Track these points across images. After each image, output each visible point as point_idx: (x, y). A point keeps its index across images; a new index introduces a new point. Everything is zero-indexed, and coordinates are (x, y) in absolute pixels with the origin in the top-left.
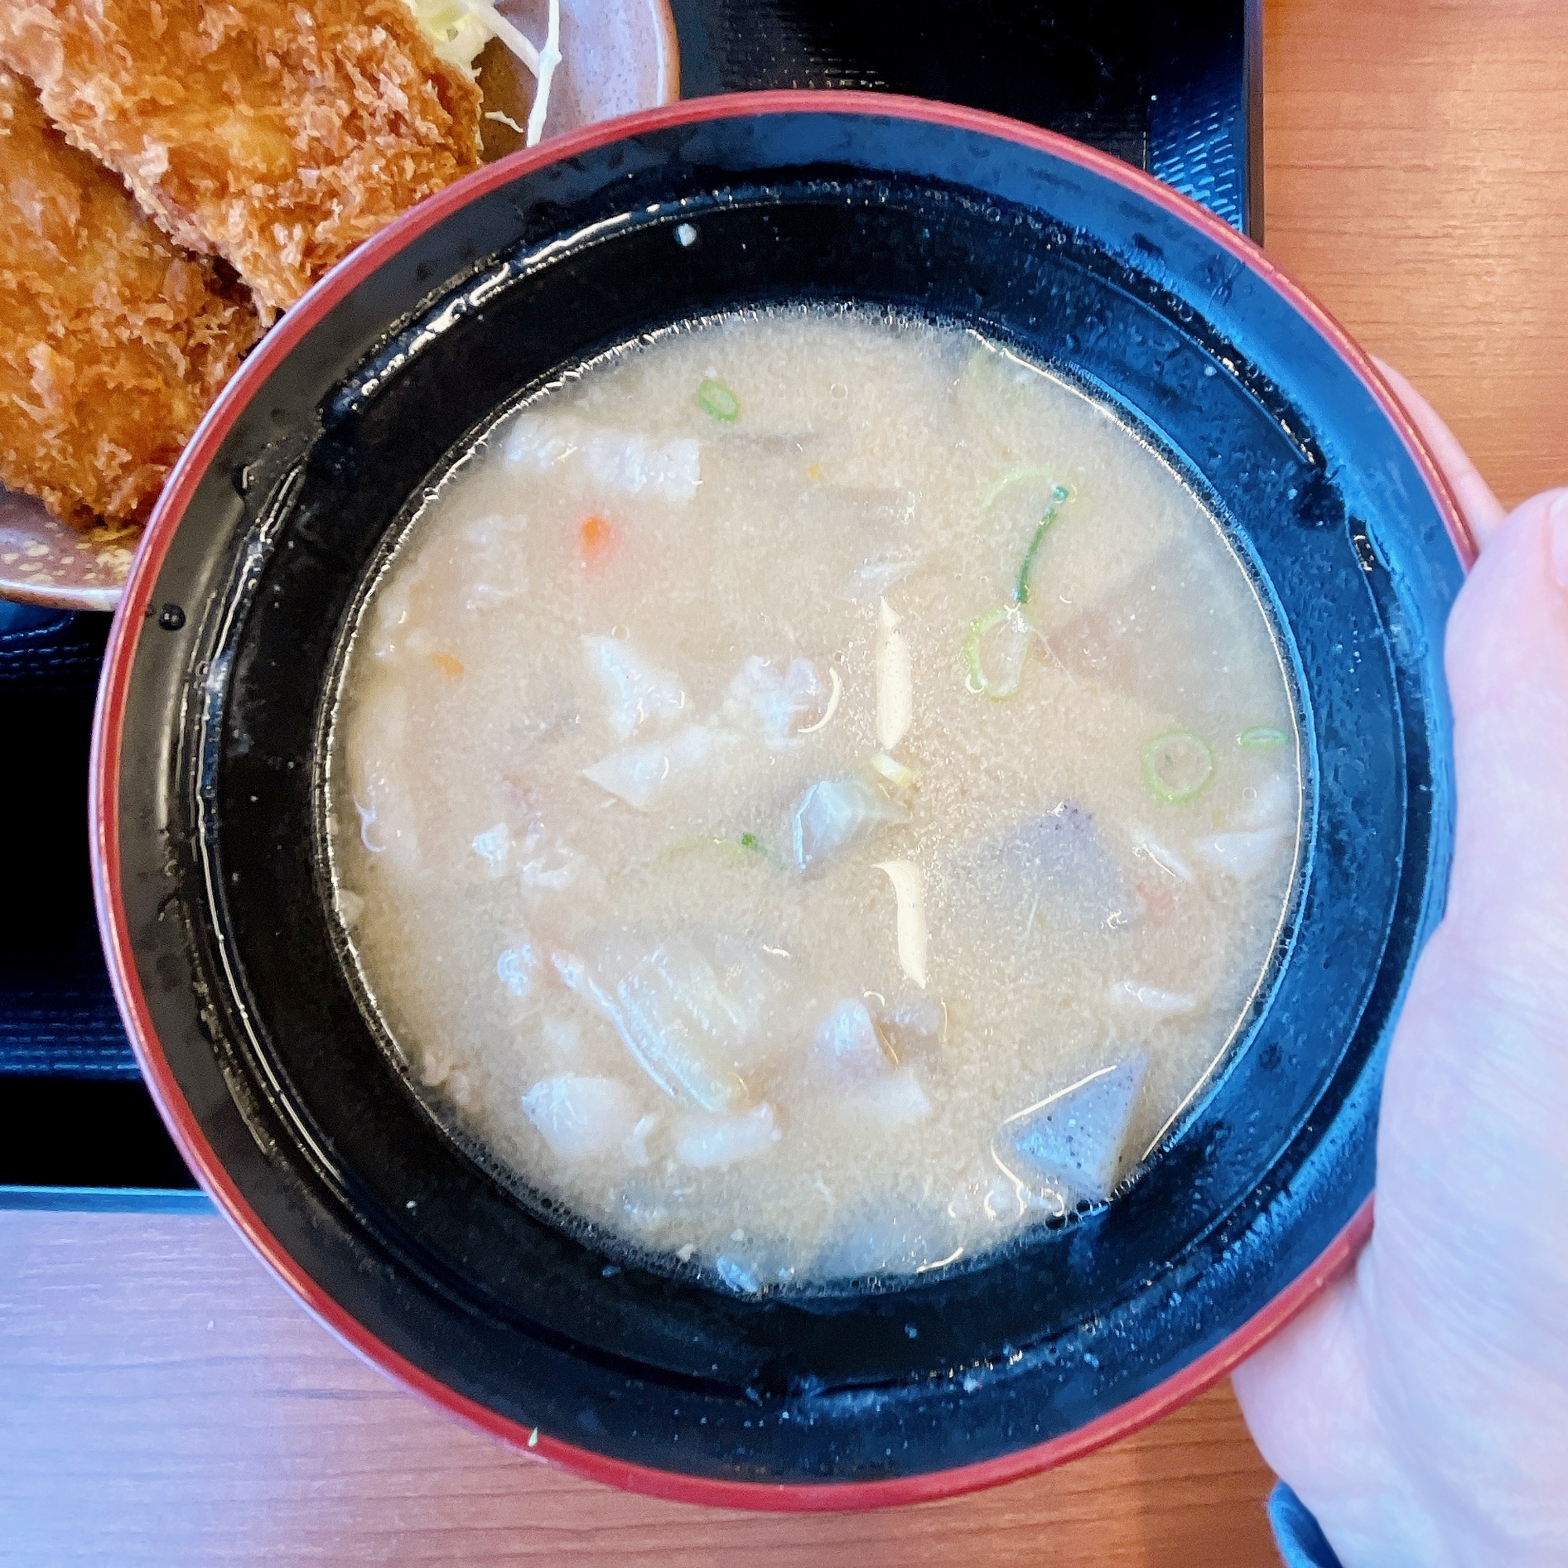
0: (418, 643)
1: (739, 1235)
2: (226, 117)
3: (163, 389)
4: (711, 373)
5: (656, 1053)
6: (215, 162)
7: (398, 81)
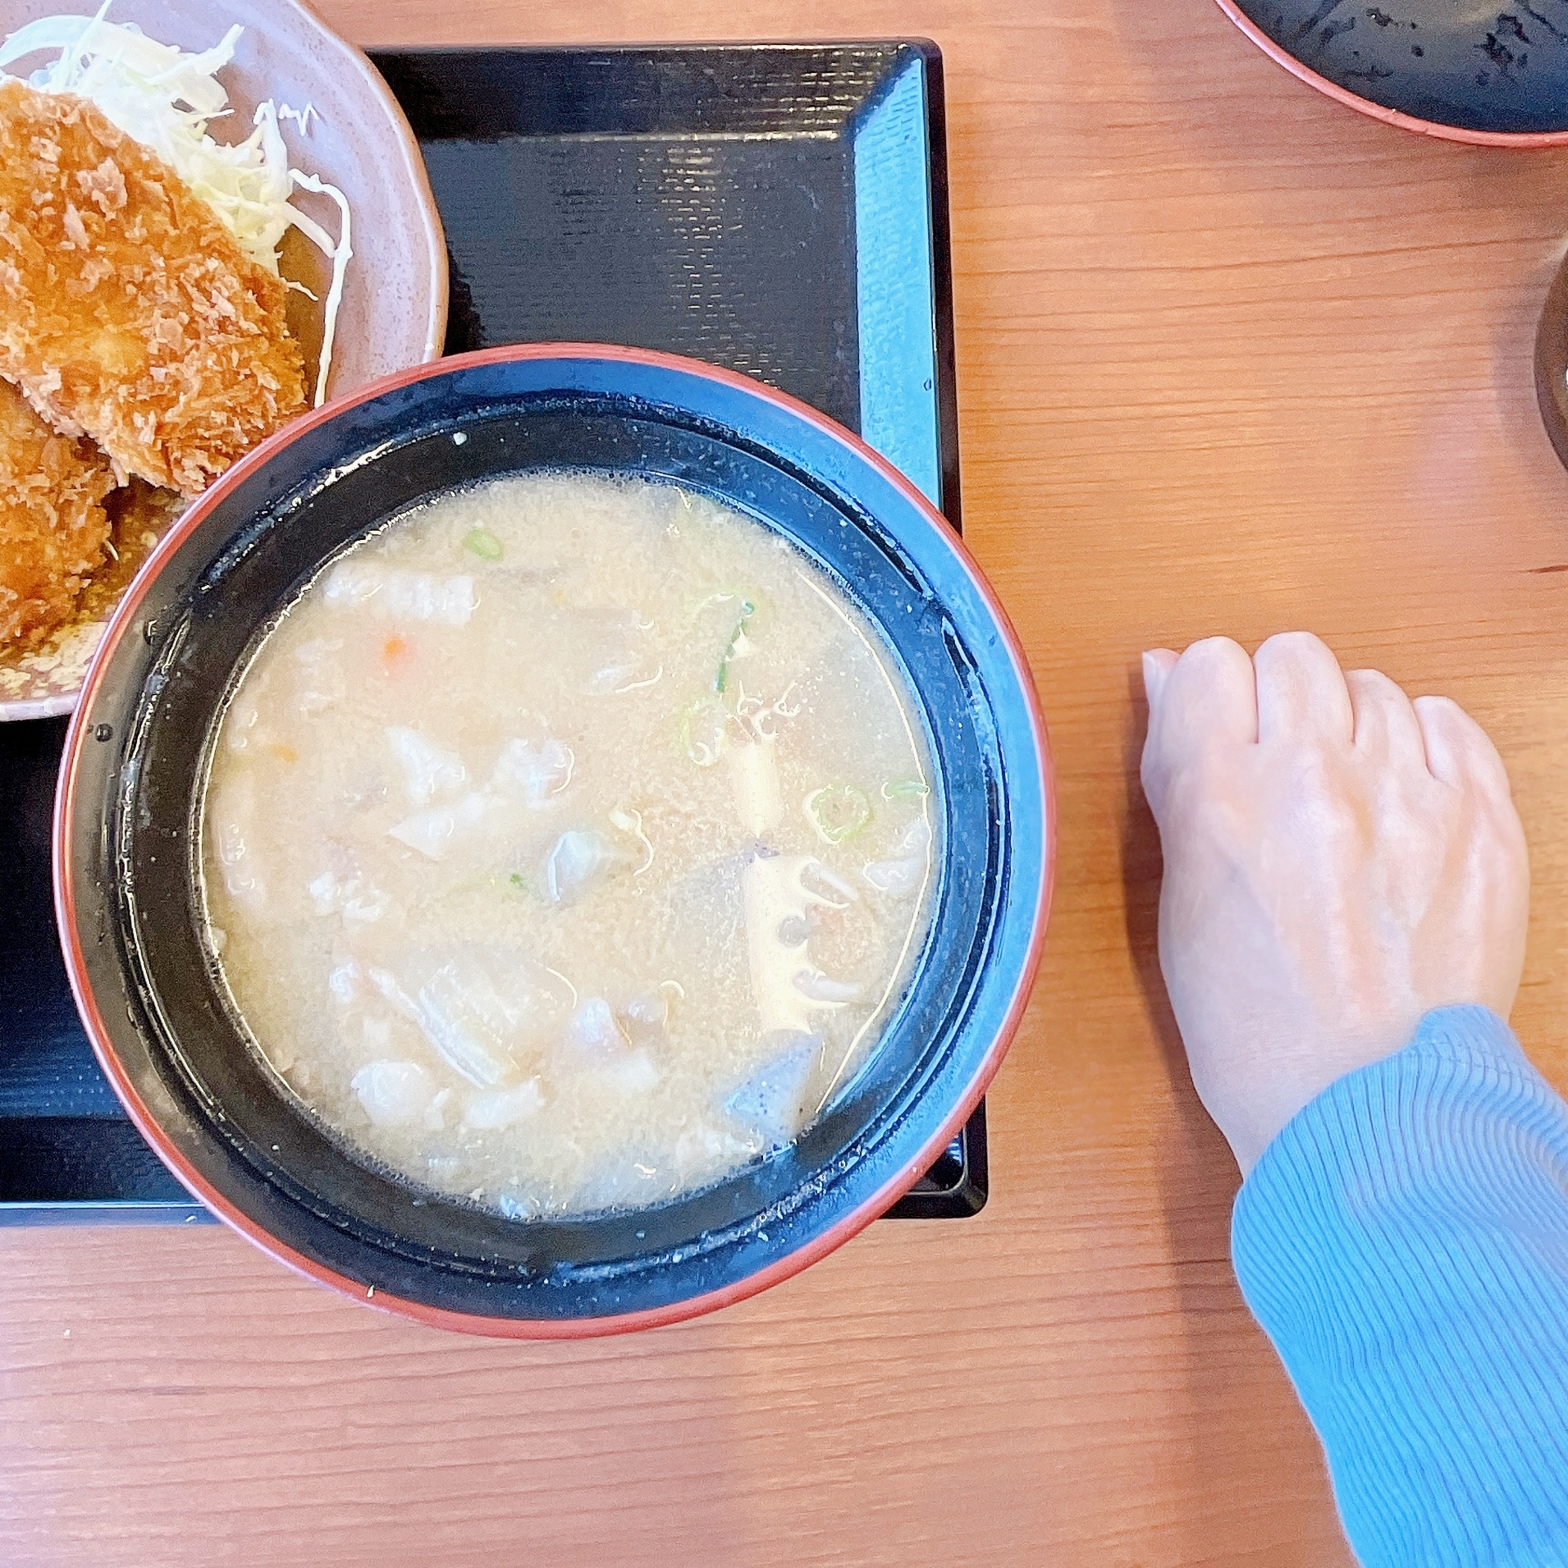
0: (263, 738)
1: (515, 1181)
2: (98, 336)
3: (39, 537)
4: (479, 524)
5: (449, 1042)
6: (91, 372)
7: (226, 294)
